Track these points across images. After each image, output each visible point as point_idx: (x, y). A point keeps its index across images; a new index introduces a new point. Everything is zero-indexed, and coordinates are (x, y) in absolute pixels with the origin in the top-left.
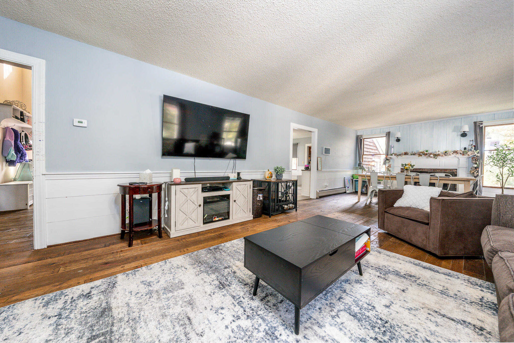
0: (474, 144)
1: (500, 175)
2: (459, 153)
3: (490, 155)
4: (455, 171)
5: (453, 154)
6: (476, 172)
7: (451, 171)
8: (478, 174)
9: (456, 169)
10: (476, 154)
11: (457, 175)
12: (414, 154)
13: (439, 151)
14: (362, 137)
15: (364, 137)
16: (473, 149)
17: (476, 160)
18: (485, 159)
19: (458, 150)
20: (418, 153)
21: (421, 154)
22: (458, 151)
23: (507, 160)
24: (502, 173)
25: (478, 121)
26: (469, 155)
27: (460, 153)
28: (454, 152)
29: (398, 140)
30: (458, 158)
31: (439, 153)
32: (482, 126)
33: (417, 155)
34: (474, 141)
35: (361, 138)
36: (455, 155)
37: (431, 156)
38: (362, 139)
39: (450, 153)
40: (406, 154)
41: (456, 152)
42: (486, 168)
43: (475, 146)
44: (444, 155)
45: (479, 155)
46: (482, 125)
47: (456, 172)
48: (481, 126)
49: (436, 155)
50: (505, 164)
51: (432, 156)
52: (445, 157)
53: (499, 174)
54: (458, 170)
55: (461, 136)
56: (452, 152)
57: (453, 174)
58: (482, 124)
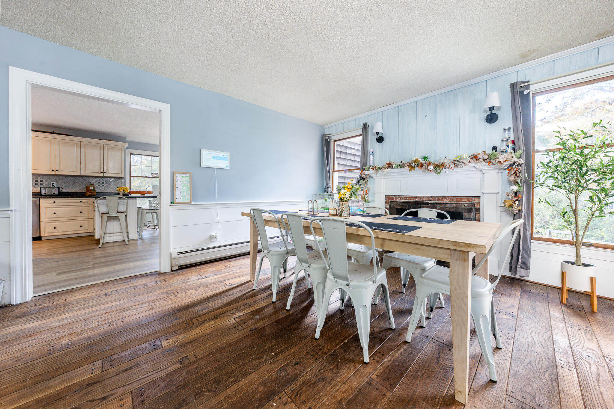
0: (512, 138)
1: (572, 213)
2: (481, 160)
3: (546, 160)
4: (477, 200)
5: (469, 162)
6: (517, 202)
7: (469, 200)
8: (520, 208)
9: (479, 197)
10: (515, 159)
11: (479, 209)
12: (401, 167)
13: (446, 157)
14: (329, 137)
15: (334, 138)
16: (510, 150)
17: (516, 175)
18: (537, 172)
19: (480, 152)
20: (408, 164)
21: (413, 165)
22: (479, 154)
23: (586, 172)
24: (574, 208)
25: (520, 80)
26: (500, 162)
27: (484, 160)
28: (472, 158)
29: (380, 140)
30: (481, 171)
31: (446, 161)
32: (529, 93)
33: (407, 168)
34: (512, 129)
35: (329, 140)
36: (473, 165)
37: (429, 168)
38: (329, 142)
39: (464, 161)
40: (389, 165)
41: (476, 157)
42: (539, 193)
43: (513, 142)
44: (452, 166)
45: (522, 161)
46: (528, 91)
47: (479, 203)
48: (526, 93)
49: (438, 166)
50: (583, 182)
51: (431, 167)
52: (456, 170)
53: (568, 209)
54: (481, 198)
55: (487, 121)
56: (469, 159)
57: (473, 208)
58: (527, 87)
